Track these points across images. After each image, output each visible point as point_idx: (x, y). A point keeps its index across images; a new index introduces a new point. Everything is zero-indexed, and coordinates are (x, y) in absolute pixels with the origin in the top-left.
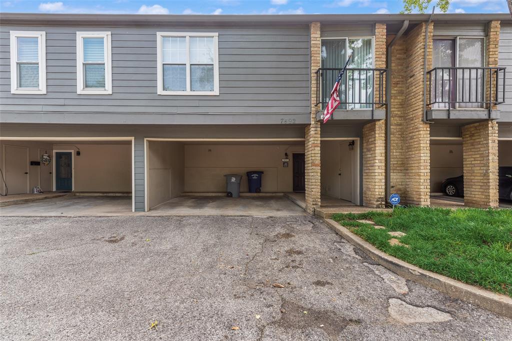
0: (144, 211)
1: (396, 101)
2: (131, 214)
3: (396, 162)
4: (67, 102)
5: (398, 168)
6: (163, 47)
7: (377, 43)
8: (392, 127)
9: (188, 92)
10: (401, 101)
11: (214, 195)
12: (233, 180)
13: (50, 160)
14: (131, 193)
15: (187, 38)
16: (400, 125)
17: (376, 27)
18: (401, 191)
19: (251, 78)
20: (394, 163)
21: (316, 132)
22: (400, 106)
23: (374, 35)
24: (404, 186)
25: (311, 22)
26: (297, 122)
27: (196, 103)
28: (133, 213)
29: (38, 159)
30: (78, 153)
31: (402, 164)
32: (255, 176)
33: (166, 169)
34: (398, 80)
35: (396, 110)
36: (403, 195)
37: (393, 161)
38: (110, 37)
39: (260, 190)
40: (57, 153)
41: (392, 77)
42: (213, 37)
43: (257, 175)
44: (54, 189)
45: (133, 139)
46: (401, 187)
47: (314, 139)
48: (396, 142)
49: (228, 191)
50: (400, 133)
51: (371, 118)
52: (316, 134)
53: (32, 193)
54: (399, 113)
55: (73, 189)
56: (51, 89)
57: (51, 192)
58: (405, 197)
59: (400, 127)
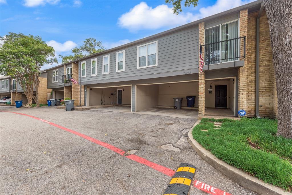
0: (134, 112)
1: (265, 51)
2: (131, 113)
3: (265, 90)
4: (114, 75)
5: (266, 94)
6: (139, 51)
7: (241, 22)
8: (261, 68)
9: (147, 66)
10: (269, 50)
11: (170, 107)
12: (177, 100)
13: (116, 93)
14: (131, 105)
15: (147, 45)
16: (269, 66)
17: (240, 13)
18: (269, 109)
19: (170, 56)
20: (263, 91)
21: (201, 77)
22: (268, 54)
23: (239, 18)
24: (272, 106)
25: (199, 23)
26: (191, 73)
27: (149, 70)
28: (131, 112)
29: (113, 93)
30: (124, 90)
31: (271, 91)
32: (190, 99)
33: (147, 96)
34: (266, 37)
35: (265, 56)
36: (271, 112)
37: (261, 90)
38: (124, 52)
39: (194, 106)
40: (118, 90)
41: (261, 36)
42: (156, 43)
43: (191, 98)
44: (117, 103)
45: (132, 85)
46: (269, 106)
47: (202, 80)
48: (265, 77)
49: (175, 106)
50: (268, 71)
51: (233, 66)
52: (201, 78)
53: (111, 104)
54: (267, 58)
55: (122, 103)
56: (111, 72)
57: (116, 104)
58: (273, 113)
59: (268, 67)
